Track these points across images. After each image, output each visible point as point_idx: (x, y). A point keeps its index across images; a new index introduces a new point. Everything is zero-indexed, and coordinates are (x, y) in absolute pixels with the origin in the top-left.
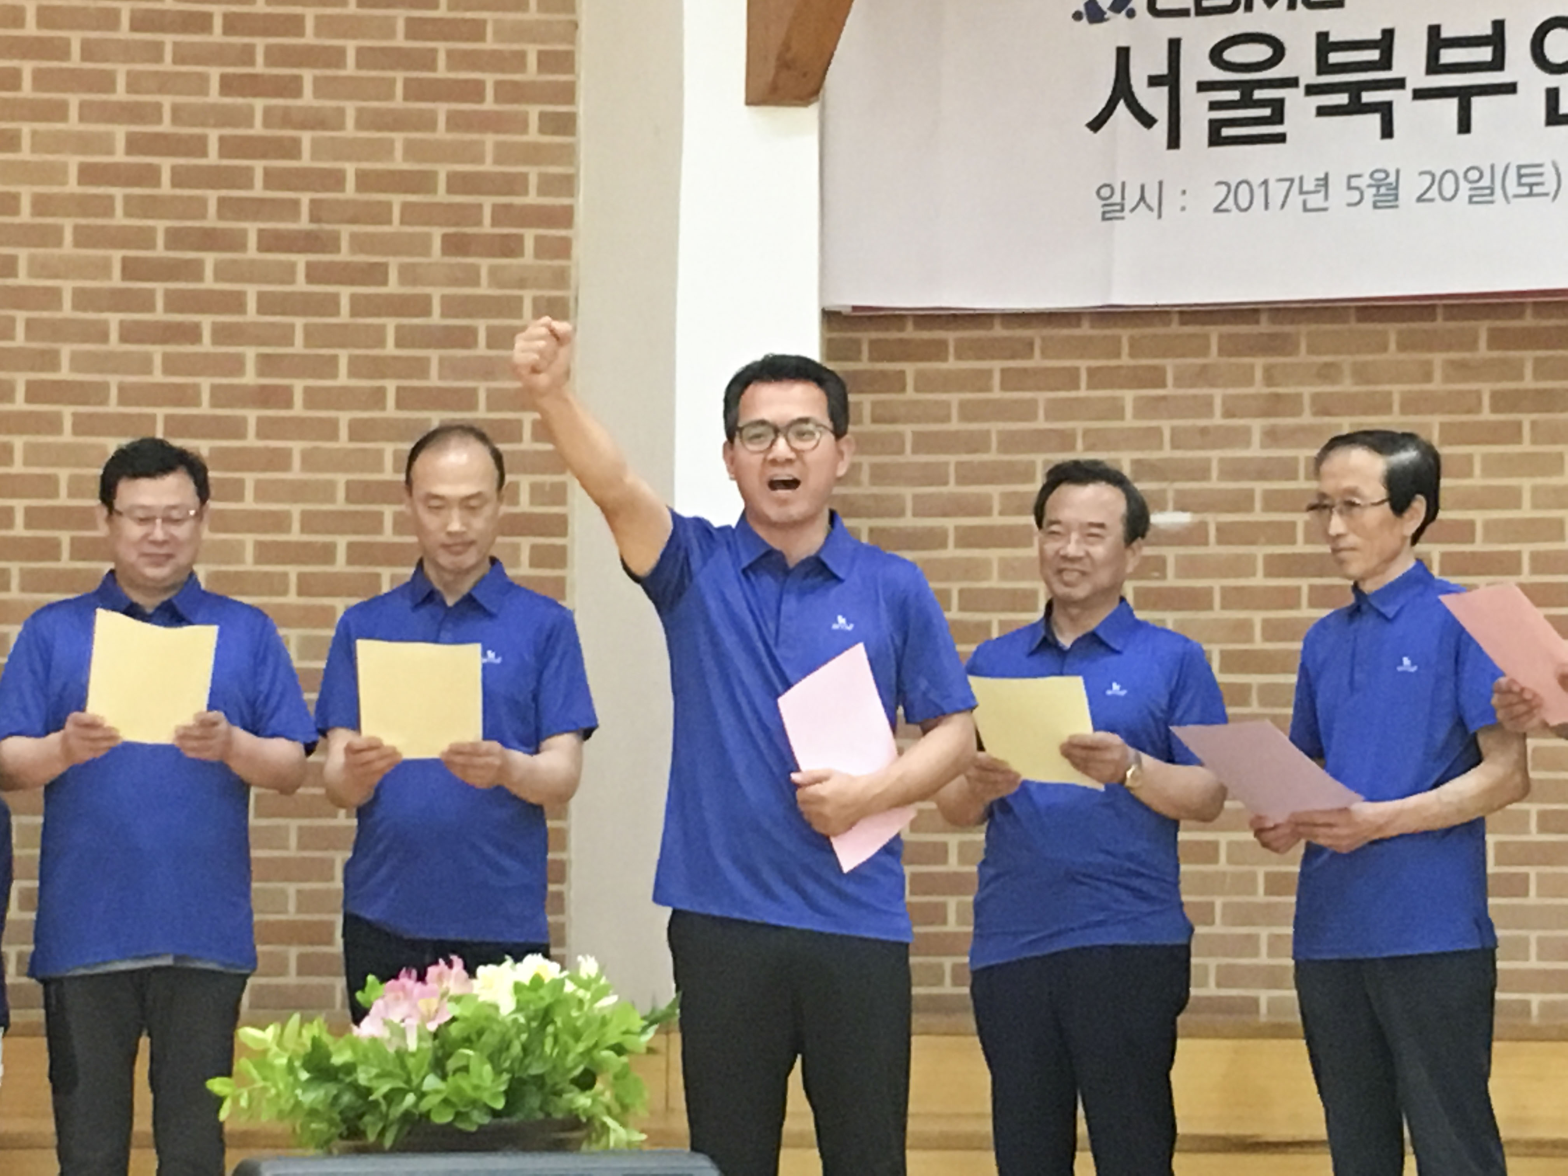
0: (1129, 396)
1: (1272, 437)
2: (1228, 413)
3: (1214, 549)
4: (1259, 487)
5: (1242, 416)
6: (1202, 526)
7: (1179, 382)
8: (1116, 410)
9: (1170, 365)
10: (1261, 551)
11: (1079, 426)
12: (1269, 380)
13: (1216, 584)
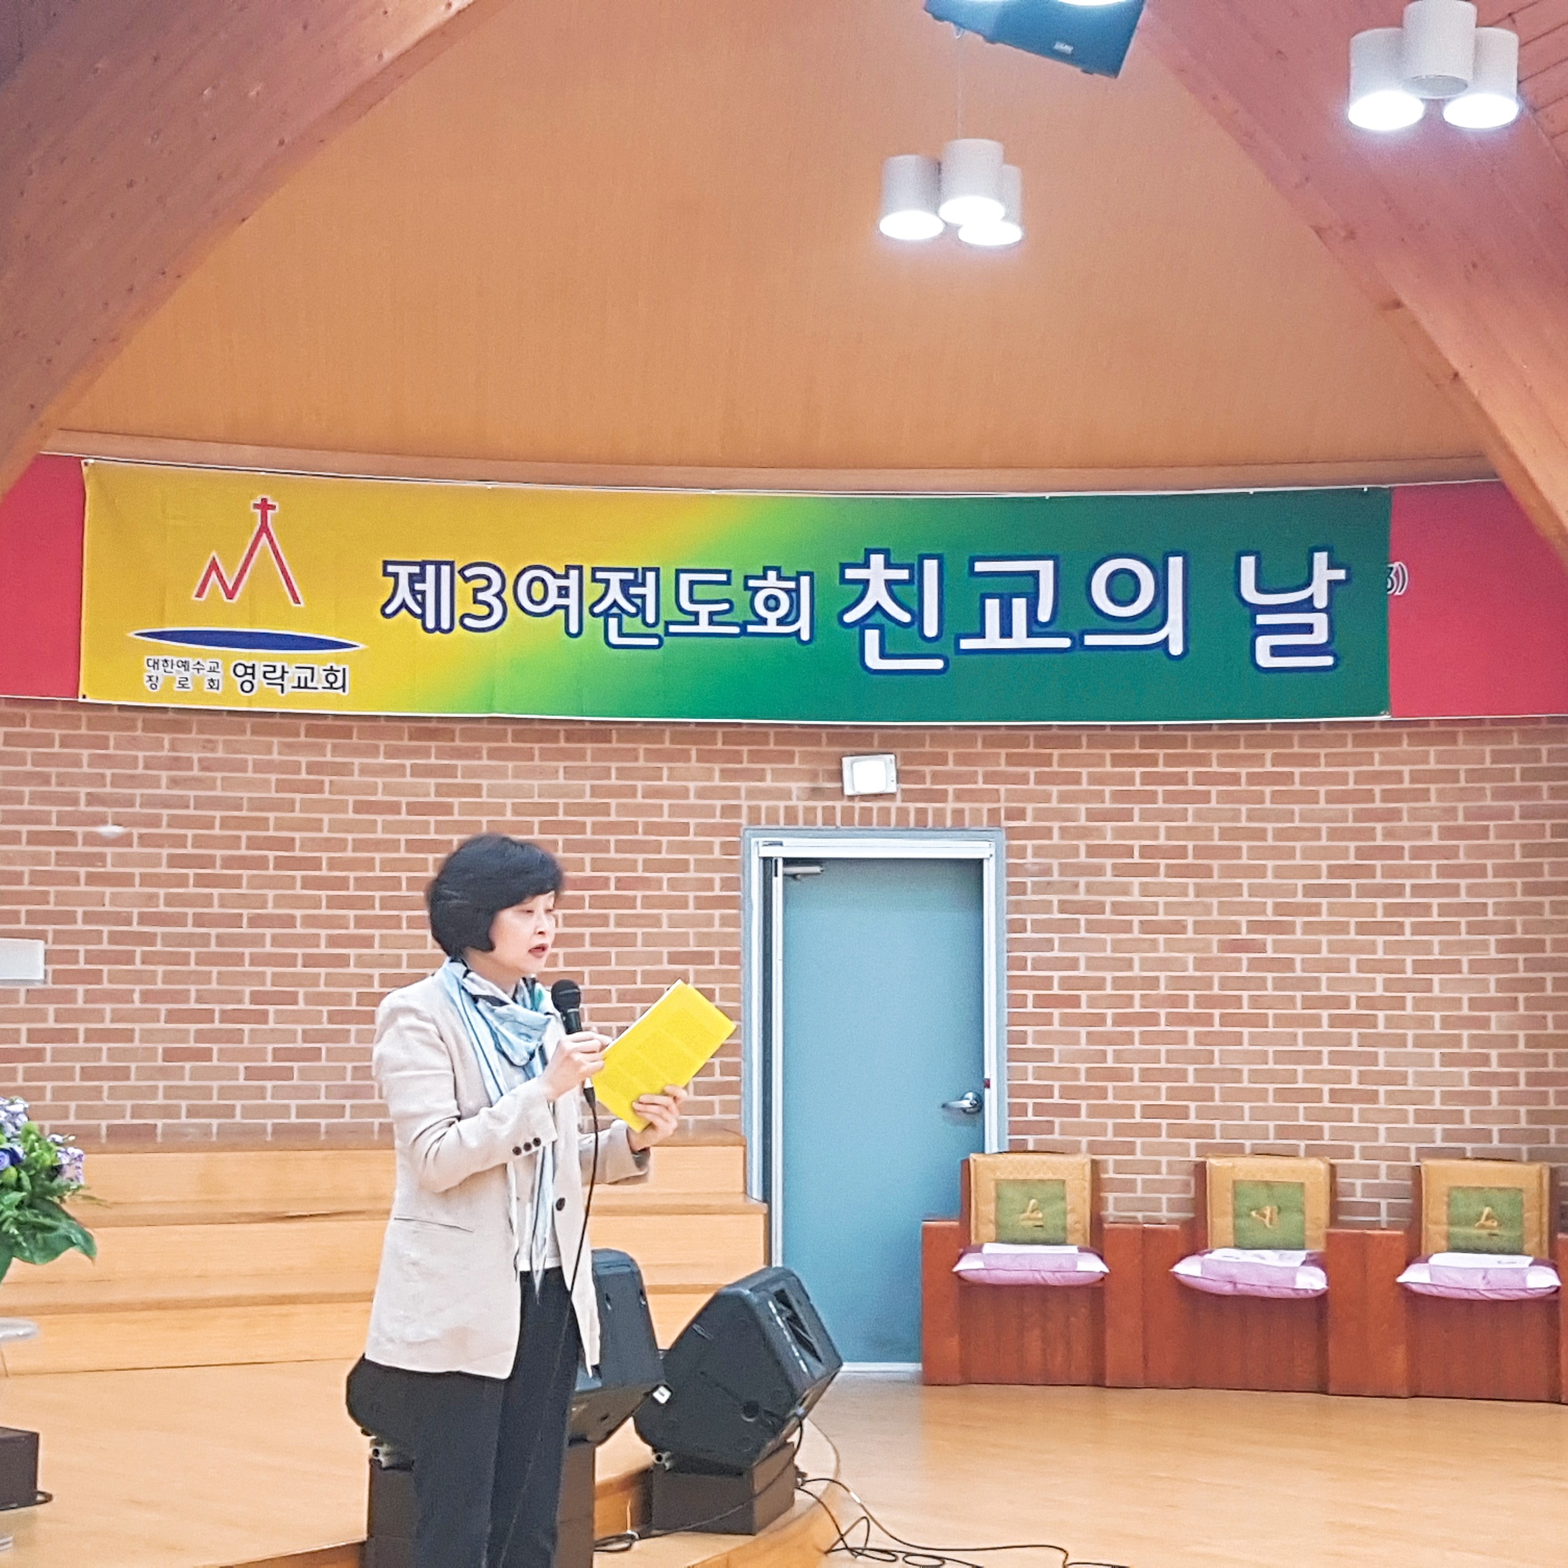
0: (85, 753)
1: (174, 782)
2: (146, 767)
3: (136, 849)
4: (165, 812)
5: (155, 769)
6: (130, 835)
7: (117, 747)
8: (76, 762)
9: (112, 735)
10: (165, 852)
11: (53, 770)
12: (173, 748)
13: (137, 871)
